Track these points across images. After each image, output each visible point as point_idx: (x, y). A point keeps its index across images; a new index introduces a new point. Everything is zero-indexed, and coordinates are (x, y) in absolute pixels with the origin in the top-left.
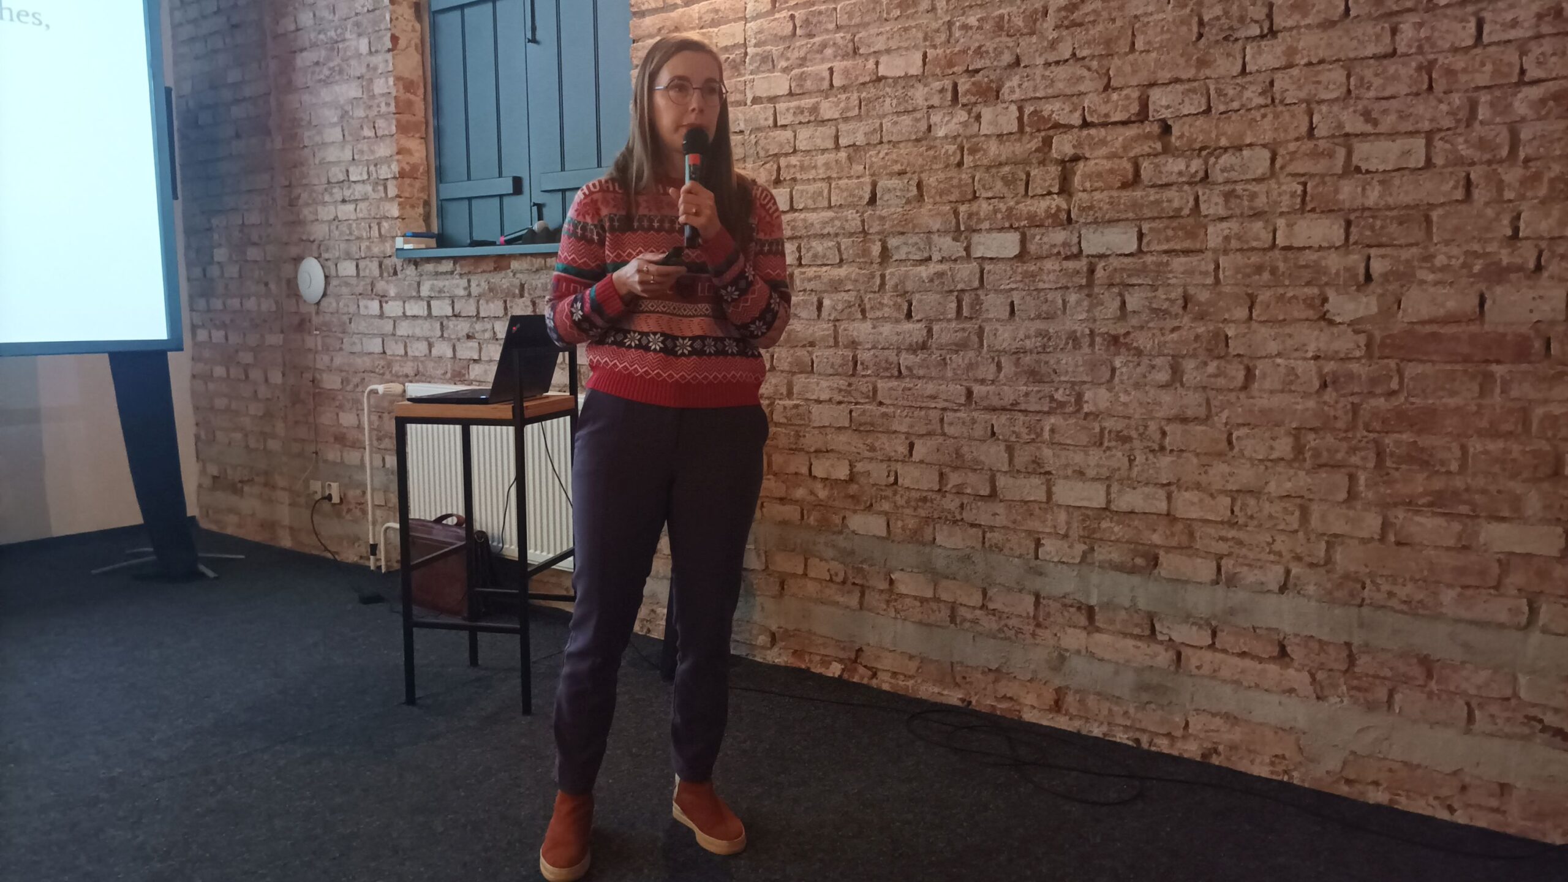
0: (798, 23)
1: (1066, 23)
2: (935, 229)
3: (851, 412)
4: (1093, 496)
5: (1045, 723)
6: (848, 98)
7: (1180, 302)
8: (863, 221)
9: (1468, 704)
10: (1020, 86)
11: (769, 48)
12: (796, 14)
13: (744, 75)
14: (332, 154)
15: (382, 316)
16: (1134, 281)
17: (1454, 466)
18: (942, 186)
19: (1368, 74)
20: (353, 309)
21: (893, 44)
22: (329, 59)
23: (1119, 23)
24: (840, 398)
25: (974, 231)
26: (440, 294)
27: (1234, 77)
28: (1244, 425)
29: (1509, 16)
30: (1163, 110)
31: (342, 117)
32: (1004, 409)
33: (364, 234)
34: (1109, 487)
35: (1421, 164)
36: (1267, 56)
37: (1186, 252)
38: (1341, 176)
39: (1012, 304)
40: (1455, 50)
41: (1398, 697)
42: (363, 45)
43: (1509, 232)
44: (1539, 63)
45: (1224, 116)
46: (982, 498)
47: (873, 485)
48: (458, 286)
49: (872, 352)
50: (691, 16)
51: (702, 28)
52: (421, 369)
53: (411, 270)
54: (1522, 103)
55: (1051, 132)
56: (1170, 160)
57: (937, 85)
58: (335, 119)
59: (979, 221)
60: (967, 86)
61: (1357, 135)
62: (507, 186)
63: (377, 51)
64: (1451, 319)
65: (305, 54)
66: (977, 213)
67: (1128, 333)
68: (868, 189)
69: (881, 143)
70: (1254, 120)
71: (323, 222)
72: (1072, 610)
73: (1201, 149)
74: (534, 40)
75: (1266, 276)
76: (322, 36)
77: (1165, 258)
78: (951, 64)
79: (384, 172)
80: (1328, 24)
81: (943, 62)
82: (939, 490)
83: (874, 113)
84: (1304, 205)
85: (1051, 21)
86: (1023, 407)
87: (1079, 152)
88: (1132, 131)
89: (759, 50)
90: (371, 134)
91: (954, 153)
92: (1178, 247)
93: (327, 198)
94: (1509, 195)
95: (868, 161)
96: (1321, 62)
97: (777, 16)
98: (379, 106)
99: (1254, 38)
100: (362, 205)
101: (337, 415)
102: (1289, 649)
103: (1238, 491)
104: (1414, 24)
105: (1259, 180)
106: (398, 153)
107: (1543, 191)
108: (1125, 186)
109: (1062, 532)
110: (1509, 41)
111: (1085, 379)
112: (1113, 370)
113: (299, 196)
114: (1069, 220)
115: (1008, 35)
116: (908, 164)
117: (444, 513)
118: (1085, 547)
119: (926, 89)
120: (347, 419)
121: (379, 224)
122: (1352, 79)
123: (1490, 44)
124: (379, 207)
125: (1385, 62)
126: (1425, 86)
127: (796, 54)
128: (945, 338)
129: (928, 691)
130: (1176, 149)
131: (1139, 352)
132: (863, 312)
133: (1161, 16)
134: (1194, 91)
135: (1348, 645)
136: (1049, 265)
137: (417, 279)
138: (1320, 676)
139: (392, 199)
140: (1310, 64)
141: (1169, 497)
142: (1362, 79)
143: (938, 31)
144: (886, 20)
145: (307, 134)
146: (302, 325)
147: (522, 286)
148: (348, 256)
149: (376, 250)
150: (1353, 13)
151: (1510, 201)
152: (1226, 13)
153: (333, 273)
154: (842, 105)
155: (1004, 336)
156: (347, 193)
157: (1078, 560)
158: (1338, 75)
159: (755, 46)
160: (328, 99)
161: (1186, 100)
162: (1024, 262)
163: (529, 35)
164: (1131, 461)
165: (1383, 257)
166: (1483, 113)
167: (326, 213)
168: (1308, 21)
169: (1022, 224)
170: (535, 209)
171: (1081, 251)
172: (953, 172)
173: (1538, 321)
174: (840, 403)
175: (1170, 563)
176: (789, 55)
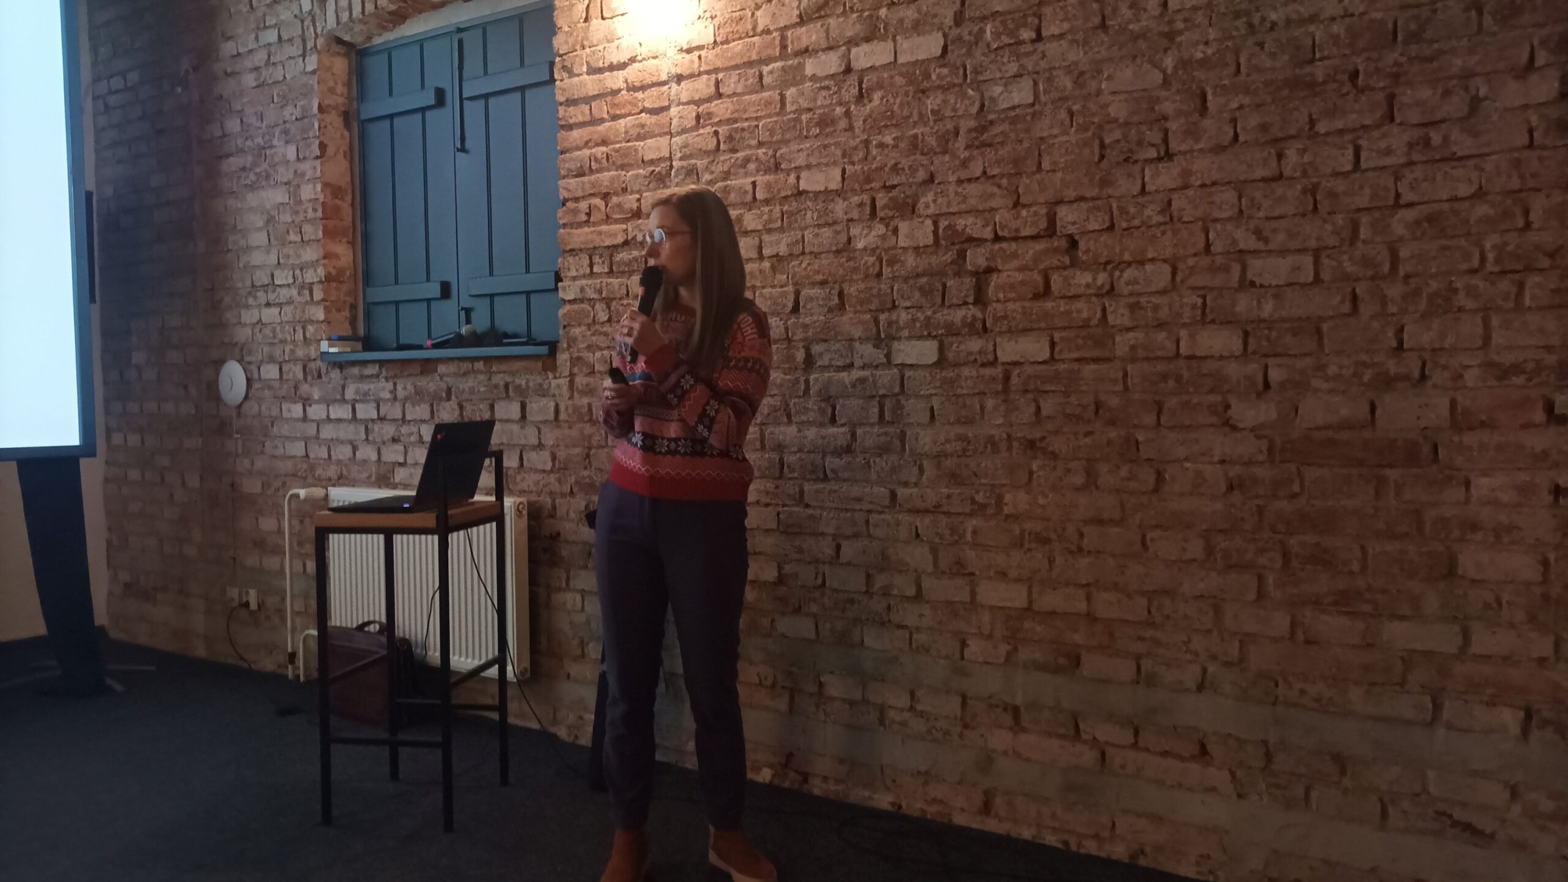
0: (722, 140)
1: (977, 143)
2: (856, 336)
3: (778, 514)
4: (1014, 596)
5: (975, 826)
6: (771, 211)
7: (1092, 407)
8: (787, 329)
9: (1381, 800)
10: (935, 201)
11: (693, 161)
12: (720, 130)
13: (669, 187)
14: (257, 258)
15: (305, 419)
16: (1048, 388)
17: (1356, 567)
18: (862, 295)
19: (1258, 195)
20: (275, 412)
21: (813, 161)
22: (255, 164)
23: (1026, 145)
24: (768, 500)
25: (894, 339)
26: (364, 398)
27: (1134, 196)
28: (1157, 527)
29: (1383, 145)
30: (1070, 227)
31: (268, 221)
32: (927, 511)
33: (289, 339)
34: (1030, 588)
35: (1311, 279)
36: (1163, 178)
37: (1096, 360)
38: (1236, 290)
39: (932, 409)
40: (1336, 174)
41: (1314, 794)
42: (291, 152)
43: (1394, 344)
44: (1412, 188)
45: (1126, 233)
46: (908, 598)
47: (803, 587)
48: (383, 389)
49: (798, 455)
50: (617, 130)
51: (628, 141)
52: (345, 472)
53: (335, 374)
54: (1399, 223)
55: (966, 245)
56: (1078, 273)
57: (856, 199)
58: (261, 224)
59: (899, 329)
60: (885, 201)
61: (1249, 252)
62: (435, 290)
63: (304, 158)
64: (1346, 425)
65: (231, 159)
66: (897, 322)
67: (1043, 438)
68: (791, 298)
69: (803, 253)
70: (1154, 236)
71: (245, 324)
72: (999, 710)
73: (1107, 263)
74: (463, 149)
75: (1171, 383)
76: (249, 143)
77: (1076, 366)
78: (868, 180)
79: (310, 276)
80: (1219, 149)
81: (861, 178)
82: (867, 592)
83: (797, 225)
84: (1204, 318)
85: (961, 142)
86: (945, 509)
87: (993, 265)
88: (1040, 246)
89: (684, 163)
90: (298, 239)
91: (873, 264)
92: (1088, 355)
93: (251, 301)
94: (1392, 309)
95: (791, 271)
96: (1214, 184)
97: (701, 131)
98: (305, 211)
99: (1152, 161)
100: (288, 309)
101: (257, 519)
102: (1209, 748)
103: (1155, 591)
104: (1298, 150)
105: (1163, 292)
106: (325, 257)
107: (1423, 305)
108: (1036, 297)
109: (987, 632)
110: (1384, 167)
111: (1004, 482)
112: (1031, 473)
113: (221, 300)
114: (985, 329)
115: (923, 154)
116: (830, 273)
117: (366, 620)
118: (1008, 648)
119: (846, 203)
120: (267, 524)
121: (304, 329)
122: (1243, 200)
123: (1366, 170)
124: (304, 311)
125: (1274, 185)
126: (1310, 207)
127: (720, 168)
128: (869, 442)
129: (859, 795)
130: (1083, 262)
131: (1054, 456)
132: (789, 416)
133: (1064, 138)
134: (1098, 209)
135: (1264, 742)
136: (966, 371)
137: (342, 382)
138: (1239, 774)
139: (318, 303)
140: (1203, 186)
141: (1089, 598)
142: (1252, 200)
143: (855, 148)
144: (806, 137)
145: (231, 238)
146: (223, 428)
147: (449, 391)
148: (271, 359)
149: (300, 353)
150: (1241, 139)
151: (1393, 315)
152: (1125, 136)
153: (256, 376)
154: (765, 217)
155: (925, 440)
156: (272, 297)
157: (1002, 660)
158: (1228, 196)
159: (681, 159)
160: (254, 204)
161: (1091, 217)
162: (942, 369)
163: (458, 145)
164: (1051, 561)
165: (1279, 366)
166: (1364, 232)
167: (249, 316)
168: (1200, 146)
169: (940, 332)
170: (463, 314)
171: (996, 358)
172: (873, 283)
173: (1425, 428)
174: (767, 505)
175: (1092, 664)
176: (713, 168)
